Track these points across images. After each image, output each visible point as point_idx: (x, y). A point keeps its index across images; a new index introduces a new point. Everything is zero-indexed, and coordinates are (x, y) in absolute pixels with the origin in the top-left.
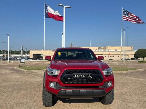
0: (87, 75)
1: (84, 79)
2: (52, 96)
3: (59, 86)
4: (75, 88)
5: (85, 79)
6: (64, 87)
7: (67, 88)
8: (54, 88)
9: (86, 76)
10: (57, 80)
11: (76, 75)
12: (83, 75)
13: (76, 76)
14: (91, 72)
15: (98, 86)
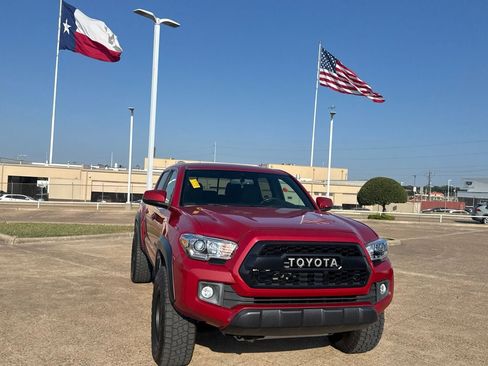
0: (327, 260)
1: (317, 272)
2: (193, 331)
3: (235, 296)
4: (287, 302)
5: (321, 272)
6: (253, 299)
7: (262, 301)
8: (215, 302)
9: (324, 262)
10: (228, 277)
11: (292, 260)
12: (313, 261)
13: (294, 262)
14: (338, 252)
15: (355, 296)
